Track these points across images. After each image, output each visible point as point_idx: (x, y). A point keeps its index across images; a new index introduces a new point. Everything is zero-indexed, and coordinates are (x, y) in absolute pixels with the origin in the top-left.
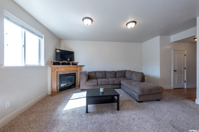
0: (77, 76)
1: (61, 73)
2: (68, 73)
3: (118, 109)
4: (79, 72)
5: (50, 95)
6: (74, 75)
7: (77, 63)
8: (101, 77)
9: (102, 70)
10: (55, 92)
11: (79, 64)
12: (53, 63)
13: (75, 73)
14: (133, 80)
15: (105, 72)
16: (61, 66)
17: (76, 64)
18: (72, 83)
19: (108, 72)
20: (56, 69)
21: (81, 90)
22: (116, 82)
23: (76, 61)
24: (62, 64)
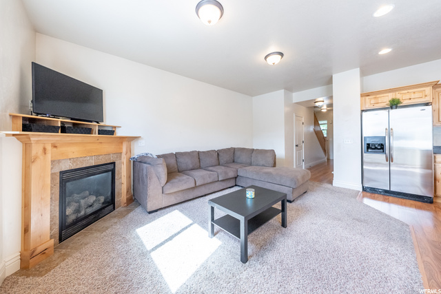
0: (120, 173)
1: (67, 166)
3: (284, 224)
4: (124, 159)
5: (16, 274)
6: (110, 168)
7: (115, 127)
8: (191, 166)
9: (189, 150)
11: (119, 133)
12: (20, 122)
13: (114, 163)
15: (198, 154)
16: (59, 137)
17: (112, 133)
19: (203, 152)
20: (49, 147)
21: (150, 213)
22: (231, 174)
23: (108, 121)
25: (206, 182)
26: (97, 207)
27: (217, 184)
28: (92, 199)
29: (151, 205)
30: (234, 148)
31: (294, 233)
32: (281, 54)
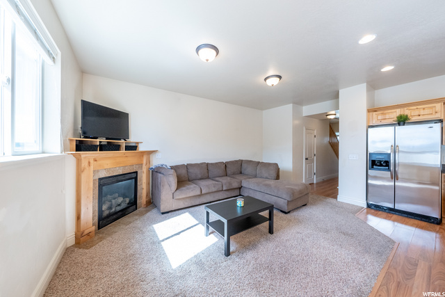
0: (141, 180)
1: (103, 174)
2: (121, 172)
3: (271, 231)
4: (145, 169)
5: (72, 246)
6: (134, 176)
7: (138, 143)
8: (200, 176)
9: (199, 162)
10: (88, 234)
11: (141, 148)
13: (136, 172)
14: (261, 177)
15: (207, 166)
16: (98, 154)
17: (135, 147)
18: (127, 200)
19: (212, 164)
20: (92, 161)
21: (163, 213)
22: (235, 185)
23: (133, 139)
24: (102, 148)
25: (210, 191)
26: (124, 206)
27: (221, 193)
28: (120, 200)
29: (164, 207)
30: (242, 161)
31: (278, 239)
32: (280, 77)
